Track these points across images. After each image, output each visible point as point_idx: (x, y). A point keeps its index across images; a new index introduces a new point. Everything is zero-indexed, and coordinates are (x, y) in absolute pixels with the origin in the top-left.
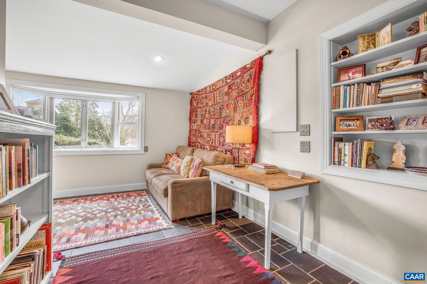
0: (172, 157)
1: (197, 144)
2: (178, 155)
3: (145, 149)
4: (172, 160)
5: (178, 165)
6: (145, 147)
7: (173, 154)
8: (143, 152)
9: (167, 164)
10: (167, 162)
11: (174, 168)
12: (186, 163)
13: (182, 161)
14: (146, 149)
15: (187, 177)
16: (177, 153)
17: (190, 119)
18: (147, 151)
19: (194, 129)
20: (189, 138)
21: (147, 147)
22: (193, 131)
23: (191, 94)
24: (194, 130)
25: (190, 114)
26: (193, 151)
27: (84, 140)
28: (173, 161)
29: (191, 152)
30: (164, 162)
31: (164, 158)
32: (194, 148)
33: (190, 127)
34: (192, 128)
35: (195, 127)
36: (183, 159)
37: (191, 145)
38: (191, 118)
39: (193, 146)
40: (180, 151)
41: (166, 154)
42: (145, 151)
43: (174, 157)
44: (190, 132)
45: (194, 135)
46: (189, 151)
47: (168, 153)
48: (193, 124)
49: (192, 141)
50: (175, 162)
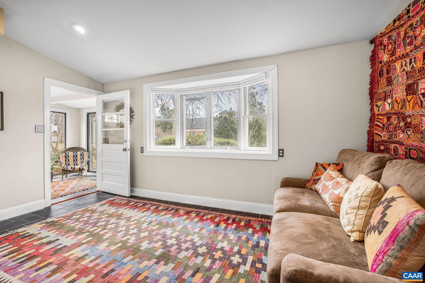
0: (326, 170)
1: (392, 146)
2: (339, 167)
3: (279, 153)
4: (325, 179)
5: (337, 192)
6: (279, 150)
7: (329, 165)
8: (276, 157)
9: (316, 183)
10: (316, 180)
11: (326, 197)
12: (356, 197)
13: (346, 186)
14: (281, 153)
15: (361, 239)
16: (337, 165)
17: (372, 94)
18: (283, 156)
19: (384, 112)
20: (370, 134)
21: (283, 150)
22: (380, 117)
23: (372, 42)
24: (383, 115)
25: (372, 83)
26: (381, 165)
27: (209, 139)
28: (328, 180)
29: (376, 167)
30: (311, 178)
31: (313, 170)
32: (384, 157)
33: (372, 110)
34: (376, 112)
35: (387, 107)
36: (351, 180)
37: (376, 149)
38: (375, 91)
39: (380, 151)
40: (345, 160)
41: (317, 163)
42: (279, 156)
43: (331, 172)
44: (372, 120)
45: (384, 125)
46: (367, 163)
47: (320, 162)
48: (379, 103)
49: (377, 139)
50: (329, 184)
